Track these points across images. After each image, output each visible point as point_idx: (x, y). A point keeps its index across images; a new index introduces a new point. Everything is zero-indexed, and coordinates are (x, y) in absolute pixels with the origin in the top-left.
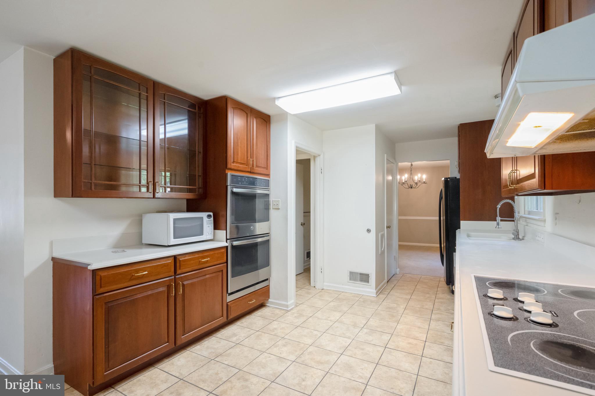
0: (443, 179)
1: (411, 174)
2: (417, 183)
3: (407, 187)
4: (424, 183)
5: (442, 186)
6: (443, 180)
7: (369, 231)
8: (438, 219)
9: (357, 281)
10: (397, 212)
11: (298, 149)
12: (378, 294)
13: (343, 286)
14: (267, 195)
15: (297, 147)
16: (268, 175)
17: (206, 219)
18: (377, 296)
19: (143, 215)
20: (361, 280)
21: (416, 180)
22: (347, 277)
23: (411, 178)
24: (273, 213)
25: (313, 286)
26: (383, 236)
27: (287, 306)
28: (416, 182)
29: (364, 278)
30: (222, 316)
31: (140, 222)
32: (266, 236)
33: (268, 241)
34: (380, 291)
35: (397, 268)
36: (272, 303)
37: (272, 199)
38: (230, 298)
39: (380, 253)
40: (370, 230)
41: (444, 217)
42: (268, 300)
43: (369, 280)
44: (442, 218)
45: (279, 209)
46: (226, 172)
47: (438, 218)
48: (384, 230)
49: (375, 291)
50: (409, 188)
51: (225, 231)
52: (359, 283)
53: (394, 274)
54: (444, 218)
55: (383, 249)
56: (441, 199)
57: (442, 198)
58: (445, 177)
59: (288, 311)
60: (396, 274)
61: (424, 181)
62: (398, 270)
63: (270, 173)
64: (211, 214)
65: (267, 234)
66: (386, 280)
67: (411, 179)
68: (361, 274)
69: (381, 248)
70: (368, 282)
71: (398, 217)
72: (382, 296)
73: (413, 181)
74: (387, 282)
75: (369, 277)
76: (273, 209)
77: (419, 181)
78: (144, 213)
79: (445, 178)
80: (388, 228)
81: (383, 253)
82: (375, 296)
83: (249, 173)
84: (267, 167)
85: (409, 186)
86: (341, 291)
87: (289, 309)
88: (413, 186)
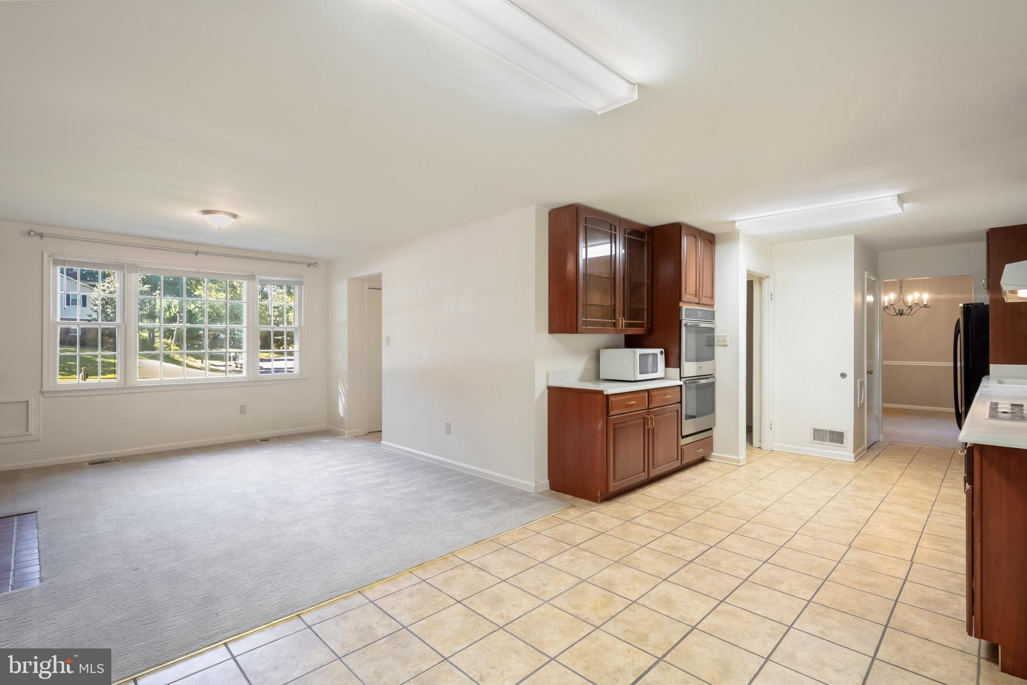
0: (961, 305)
1: (901, 292)
2: (911, 306)
3: (893, 312)
4: (926, 306)
5: (959, 315)
6: (961, 307)
7: (843, 375)
8: (953, 365)
9: (826, 441)
10: (881, 351)
11: (748, 272)
12: (857, 459)
13: (803, 448)
14: (712, 330)
15: (748, 271)
16: (712, 306)
17: (659, 356)
18: (856, 462)
19: (601, 350)
20: (832, 440)
21: (910, 302)
22: (809, 435)
23: (901, 299)
24: (718, 351)
25: (758, 446)
26: (862, 383)
27: (738, 461)
28: (910, 304)
29: (837, 437)
30: (677, 459)
31: (597, 358)
32: (710, 377)
33: (713, 383)
34: (859, 457)
35: (880, 433)
36: (717, 457)
37: (717, 333)
38: (684, 442)
39: (858, 406)
40: (845, 374)
41: (963, 362)
42: (710, 454)
43: (844, 439)
44: (959, 364)
45: (727, 346)
46: (680, 305)
47: (951, 364)
48: (862, 376)
49: (853, 455)
50: (897, 315)
51: (679, 369)
52: (828, 443)
53: (875, 442)
54: (963, 364)
55: (862, 402)
56: (957, 333)
57: (959, 331)
58: (964, 303)
59: (740, 466)
60: (879, 442)
61: (925, 303)
62: (882, 436)
63: (714, 303)
64: (663, 350)
65: (711, 376)
66: (866, 446)
67: (901, 301)
68: (830, 432)
69: (860, 401)
70: (842, 443)
71: (882, 362)
72: (863, 463)
73: (905, 303)
74: (867, 449)
75: (843, 436)
76: (718, 345)
77: (917, 304)
78: (602, 349)
79: (964, 305)
80: (869, 374)
81: (862, 405)
82: (854, 461)
83: (696, 305)
84: (712, 297)
85: (897, 312)
86: (800, 454)
87: (741, 464)
88: (905, 311)
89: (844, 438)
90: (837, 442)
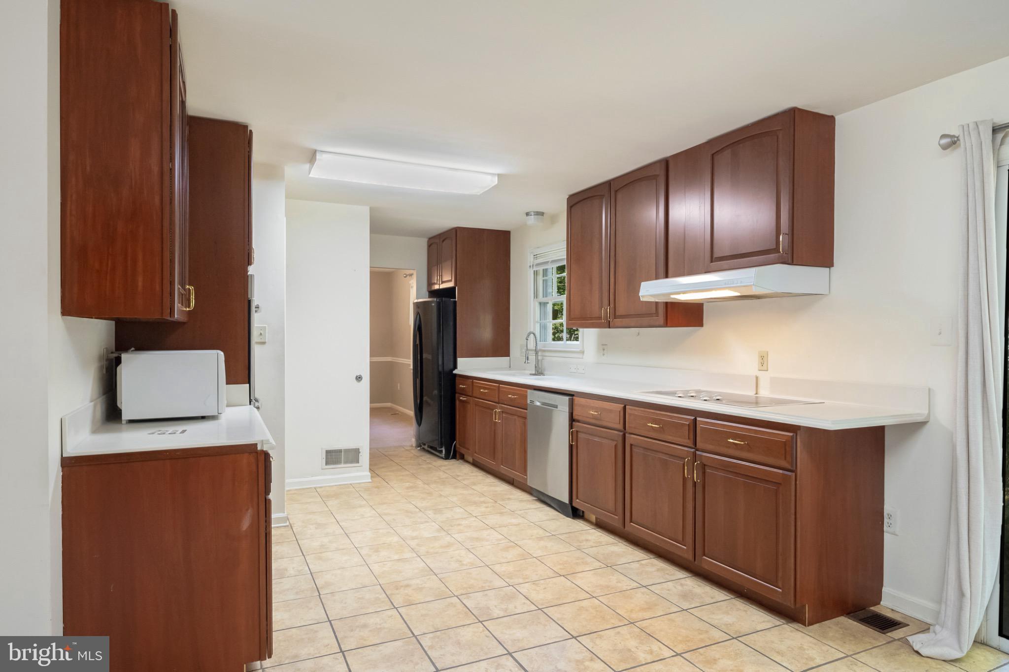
7: (358, 378)
13: (315, 478)
20: (346, 461)
22: (321, 458)
29: (352, 455)
40: (361, 376)
43: (360, 457)
46: (249, 272)
49: (369, 473)
51: (248, 385)
52: (343, 465)
68: (345, 450)
70: (357, 461)
75: (360, 452)
82: (370, 480)
89: (360, 455)
90: (352, 462)
